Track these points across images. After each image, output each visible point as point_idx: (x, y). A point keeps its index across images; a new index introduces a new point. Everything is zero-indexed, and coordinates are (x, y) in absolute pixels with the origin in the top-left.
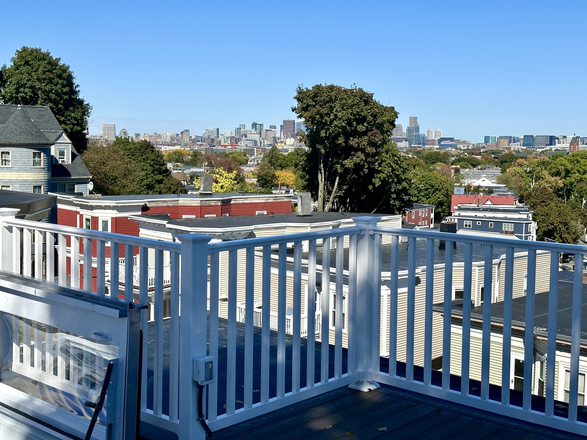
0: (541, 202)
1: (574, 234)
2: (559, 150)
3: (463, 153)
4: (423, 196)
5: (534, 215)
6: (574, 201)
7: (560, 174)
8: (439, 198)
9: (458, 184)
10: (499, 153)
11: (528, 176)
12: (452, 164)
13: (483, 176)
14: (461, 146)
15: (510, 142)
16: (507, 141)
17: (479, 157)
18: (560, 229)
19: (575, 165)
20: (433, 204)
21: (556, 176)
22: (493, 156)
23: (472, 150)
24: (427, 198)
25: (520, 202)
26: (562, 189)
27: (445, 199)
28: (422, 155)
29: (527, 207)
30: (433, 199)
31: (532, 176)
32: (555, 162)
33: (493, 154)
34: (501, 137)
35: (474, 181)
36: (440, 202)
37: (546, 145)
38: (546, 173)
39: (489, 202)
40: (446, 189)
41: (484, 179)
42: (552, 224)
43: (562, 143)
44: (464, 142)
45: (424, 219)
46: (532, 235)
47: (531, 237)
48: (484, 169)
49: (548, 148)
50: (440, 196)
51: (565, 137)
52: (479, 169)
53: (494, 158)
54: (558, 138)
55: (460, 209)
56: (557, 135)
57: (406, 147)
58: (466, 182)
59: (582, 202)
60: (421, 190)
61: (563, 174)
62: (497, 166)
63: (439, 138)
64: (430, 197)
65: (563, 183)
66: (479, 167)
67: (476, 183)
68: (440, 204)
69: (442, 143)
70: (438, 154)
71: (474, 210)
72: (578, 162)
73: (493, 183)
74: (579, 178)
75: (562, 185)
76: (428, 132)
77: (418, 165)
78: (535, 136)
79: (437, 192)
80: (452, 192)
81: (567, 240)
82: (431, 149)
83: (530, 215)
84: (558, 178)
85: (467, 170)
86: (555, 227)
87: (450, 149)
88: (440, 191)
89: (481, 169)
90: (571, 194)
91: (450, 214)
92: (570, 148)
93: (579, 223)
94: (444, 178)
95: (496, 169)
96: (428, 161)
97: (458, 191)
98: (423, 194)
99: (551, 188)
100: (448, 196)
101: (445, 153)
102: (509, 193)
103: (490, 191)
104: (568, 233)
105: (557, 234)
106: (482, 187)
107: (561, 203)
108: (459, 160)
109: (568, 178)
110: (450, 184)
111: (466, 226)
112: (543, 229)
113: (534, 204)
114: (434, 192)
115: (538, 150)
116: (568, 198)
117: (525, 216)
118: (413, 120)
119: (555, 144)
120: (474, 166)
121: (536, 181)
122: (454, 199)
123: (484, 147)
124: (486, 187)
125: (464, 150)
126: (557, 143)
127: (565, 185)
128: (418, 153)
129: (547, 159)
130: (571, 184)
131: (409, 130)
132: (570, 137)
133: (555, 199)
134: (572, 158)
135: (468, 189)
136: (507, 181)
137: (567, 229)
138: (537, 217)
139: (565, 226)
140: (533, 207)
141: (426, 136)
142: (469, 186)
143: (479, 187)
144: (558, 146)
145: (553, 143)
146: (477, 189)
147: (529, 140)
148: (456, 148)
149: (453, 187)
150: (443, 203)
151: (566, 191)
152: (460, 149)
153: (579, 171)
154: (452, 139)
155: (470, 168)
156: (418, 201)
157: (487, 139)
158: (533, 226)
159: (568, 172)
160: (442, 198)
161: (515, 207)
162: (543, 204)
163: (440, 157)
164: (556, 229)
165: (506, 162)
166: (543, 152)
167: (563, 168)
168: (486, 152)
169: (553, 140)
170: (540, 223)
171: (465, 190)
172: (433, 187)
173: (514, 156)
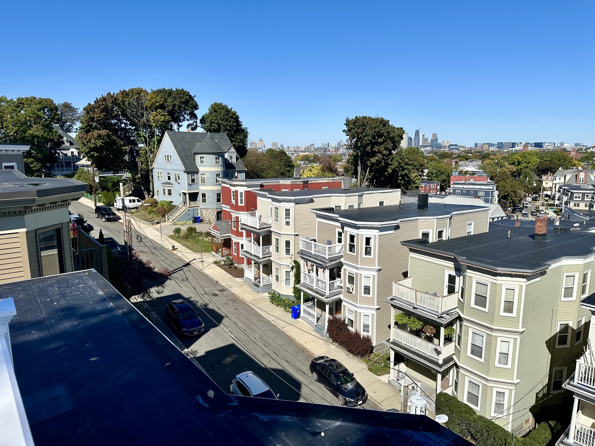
0: (502, 179)
1: (519, 197)
2: (517, 150)
3: (462, 153)
4: (434, 177)
5: (497, 187)
6: (522, 179)
7: (515, 164)
8: (443, 178)
9: (455, 170)
10: (482, 152)
11: (496, 165)
12: (454, 159)
13: (470, 165)
14: (461, 149)
15: (489, 146)
16: (488, 145)
17: (470, 155)
18: (511, 194)
19: (523, 158)
20: (440, 181)
21: (512, 165)
22: (479, 154)
23: (467, 151)
24: (437, 178)
25: (490, 180)
26: (515, 172)
27: (447, 178)
28: (437, 154)
29: (493, 182)
30: (439, 179)
31: (498, 165)
32: (512, 157)
33: (479, 153)
34: (484, 144)
35: (465, 168)
36: (444, 180)
37: (510, 148)
38: (506, 163)
39: (472, 180)
40: (448, 172)
41: (471, 167)
42: (507, 192)
43: (519, 146)
44: (463, 147)
45: (433, 189)
46: (495, 198)
47: (494, 199)
48: (472, 161)
49: (511, 149)
50: (444, 177)
51: (521, 143)
52: (469, 161)
53: (479, 155)
54: (517, 144)
55: (454, 184)
56: (516, 142)
57: (430, 150)
58: (461, 168)
59: (526, 180)
60: (433, 174)
61: (517, 164)
62: (480, 160)
63: (449, 144)
64: (438, 177)
65: (516, 169)
66: (470, 160)
67: (466, 169)
68: (444, 181)
69: (450, 147)
70: (446, 153)
71: (462, 184)
72: (526, 157)
73: (476, 169)
74: (525, 166)
75: (515, 170)
76: (443, 141)
77: (434, 160)
78: (504, 143)
79: (442, 174)
80: (452, 174)
81: (515, 201)
82: (444, 151)
83: (495, 187)
84: (513, 166)
85: (462, 162)
86: (508, 193)
87: (454, 150)
88: (444, 174)
89: (471, 161)
90: (521, 175)
91: (449, 187)
92: (523, 149)
93: (523, 191)
94: (446, 167)
95: (479, 162)
96: (440, 157)
97: (455, 174)
98: (434, 176)
99: (509, 172)
100: (449, 176)
101: (451, 153)
102: (484, 175)
103: (474, 173)
104: (516, 197)
105: (510, 197)
106: (469, 171)
107: (514, 180)
108: (459, 156)
109: (519, 166)
110: (450, 170)
111: (457, 193)
112: (501, 195)
113: (498, 181)
114: (441, 174)
115: (505, 150)
116: (519, 177)
117: (492, 188)
118: (435, 135)
119: (515, 147)
120: (467, 160)
121: (500, 168)
122: (452, 178)
123: (474, 149)
124: (471, 171)
125: (463, 151)
126: (516, 146)
127: (517, 170)
128: (435, 153)
129: (507, 155)
130: (521, 169)
131: (432, 140)
132: (524, 143)
133: (510, 178)
134: (522, 155)
135: (461, 173)
136: (484, 168)
137: (515, 194)
138: (499, 188)
139: (514, 193)
140: (497, 182)
141: (442, 143)
142: (461, 171)
143: (467, 171)
144: (517, 148)
145: (514, 147)
146: (466, 173)
147: (500, 145)
148: (459, 150)
149: (452, 171)
150: (446, 180)
151: (518, 173)
152: (461, 151)
153: (526, 162)
154: (456, 145)
155: (464, 161)
156: (431, 179)
157: (476, 145)
158: (496, 193)
159: (519, 163)
160: (445, 178)
161: (486, 182)
162: (503, 181)
163: (447, 155)
164: (509, 195)
165: (485, 157)
166: (507, 152)
167: (517, 160)
168: (475, 152)
169: (514, 145)
170: (501, 191)
171: (459, 173)
172: (440, 171)
173: (490, 154)
